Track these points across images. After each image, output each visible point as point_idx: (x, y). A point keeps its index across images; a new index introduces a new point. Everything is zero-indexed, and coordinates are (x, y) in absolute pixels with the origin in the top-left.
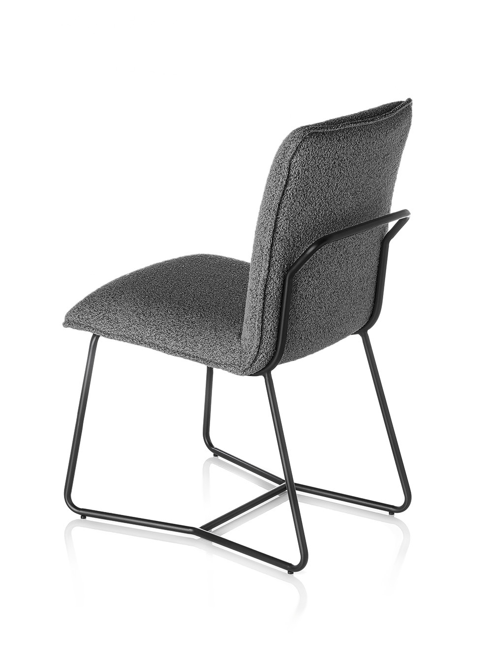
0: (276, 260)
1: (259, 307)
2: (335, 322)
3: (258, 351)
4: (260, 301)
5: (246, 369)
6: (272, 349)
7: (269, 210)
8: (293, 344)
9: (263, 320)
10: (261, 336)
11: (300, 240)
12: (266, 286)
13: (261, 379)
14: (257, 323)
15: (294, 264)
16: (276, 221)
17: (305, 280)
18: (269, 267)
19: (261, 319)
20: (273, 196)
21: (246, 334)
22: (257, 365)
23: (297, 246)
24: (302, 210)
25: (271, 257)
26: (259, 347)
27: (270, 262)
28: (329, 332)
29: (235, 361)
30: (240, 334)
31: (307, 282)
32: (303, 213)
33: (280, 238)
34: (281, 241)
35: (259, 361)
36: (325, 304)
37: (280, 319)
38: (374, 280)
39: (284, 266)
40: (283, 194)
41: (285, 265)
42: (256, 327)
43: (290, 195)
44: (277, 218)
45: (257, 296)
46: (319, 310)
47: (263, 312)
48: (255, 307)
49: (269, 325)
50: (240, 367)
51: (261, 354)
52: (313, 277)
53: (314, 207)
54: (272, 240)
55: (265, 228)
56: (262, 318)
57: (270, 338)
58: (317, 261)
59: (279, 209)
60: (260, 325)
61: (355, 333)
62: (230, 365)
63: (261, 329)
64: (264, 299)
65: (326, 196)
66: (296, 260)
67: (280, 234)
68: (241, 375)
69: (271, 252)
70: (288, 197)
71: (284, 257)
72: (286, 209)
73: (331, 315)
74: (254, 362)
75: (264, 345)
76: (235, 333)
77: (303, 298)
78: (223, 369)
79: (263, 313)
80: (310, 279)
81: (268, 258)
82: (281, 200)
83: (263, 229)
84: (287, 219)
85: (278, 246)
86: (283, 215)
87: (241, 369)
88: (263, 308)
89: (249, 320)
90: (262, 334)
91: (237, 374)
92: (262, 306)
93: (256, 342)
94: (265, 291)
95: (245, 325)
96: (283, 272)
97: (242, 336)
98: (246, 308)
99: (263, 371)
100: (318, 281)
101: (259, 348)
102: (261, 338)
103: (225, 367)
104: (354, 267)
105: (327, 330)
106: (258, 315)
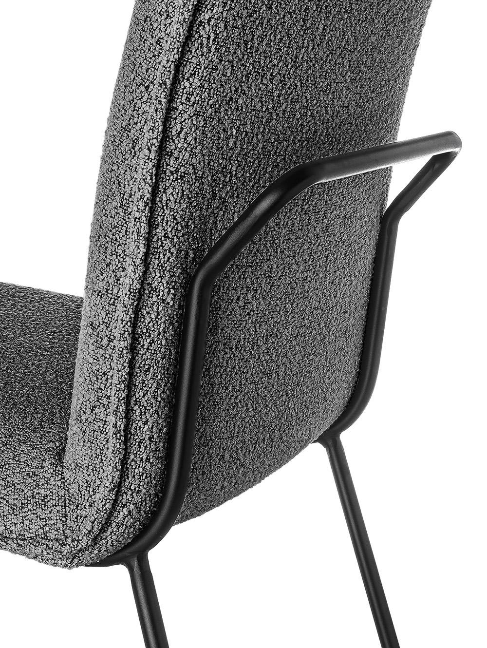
0: (166, 236)
1: (118, 371)
2: (294, 414)
3: (115, 501)
4: (121, 356)
5: (81, 550)
6: (152, 492)
7: (147, 88)
8: (204, 473)
9: (129, 411)
10: (125, 455)
11: (230, 180)
12: (137, 311)
13: (120, 574)
14: (111, 419)
15: (213, 251)
16: (167, 120)
17: (238, 299)
18: (146, 255)
19: (122, 408)
20: (158, 42)
21: (75, 451)
22: (112, 538)
23: (220, 198)
24: (236, 91)
25: (152, 224)
26: (118, 488)
27: (149, 240)
28: (281, 438)
29: (47, 529)
30: (60, 454)
31: (241, 303)
32: (241, 101)
33: (177, 171)
34: (182, 177)
35: (118, 527)
36: (278, 366)
37: (173, 407)
38: (364, 313)
39: (187, 254)
40: (189, 37)
41: (191, 252)
42: (111, 430)
43: (209, 38)
44: (170, 109)
45: (110, 341)
46: (265, 380)
47: (130, 385)
48: (104, 374)
49: (145, 423)
50: (63, 545)
51: (124, 506)
52: (256, 291)
53: (267, 86)
54: (156, 175)
55: (135, 142)
56: (128, 404)
57: (148, 460)
58: (268, 245)
59: (176, 81)
60: (121, 424)
61: (315, 442)
62: (34, 541)
63: (125, 436)
64: (133, 348)
65: (297, 57)
66: (216, 237)
67: (177, 159)
68: (66, 566)
69: (152, 211)
70: (201, 44)
71: (187, 226)
72: (196, 82)
73: (287, 395)
74: (103, 530)
75: (131, 482)
76: (46, 450)
77: (231, 348)
78: (14, 551)
79: (129, 391)
80: (250, 296)
81: (144, 229)
82: (183, 54)
83: (126, 146)
84: (197, 114)
85: (170, 194)
86: (188, 99)
87: (66, 550)
88: (131, 374)
89: (88, 411)
90: (125, 449)
91: (55, 565)
92: (127, 370)
93: (109, 474)
94: (134, 326)
95: (74, 429)
96: (184, 270)
97: (68, 458)
98: (78, 378)
99: (126, 553)
100: (267, 303)
101: (118, 492)
102: (124, 462)
103: (20, 545)
104: (338, 273)
105: (277, 434)
106: (115, 393)
